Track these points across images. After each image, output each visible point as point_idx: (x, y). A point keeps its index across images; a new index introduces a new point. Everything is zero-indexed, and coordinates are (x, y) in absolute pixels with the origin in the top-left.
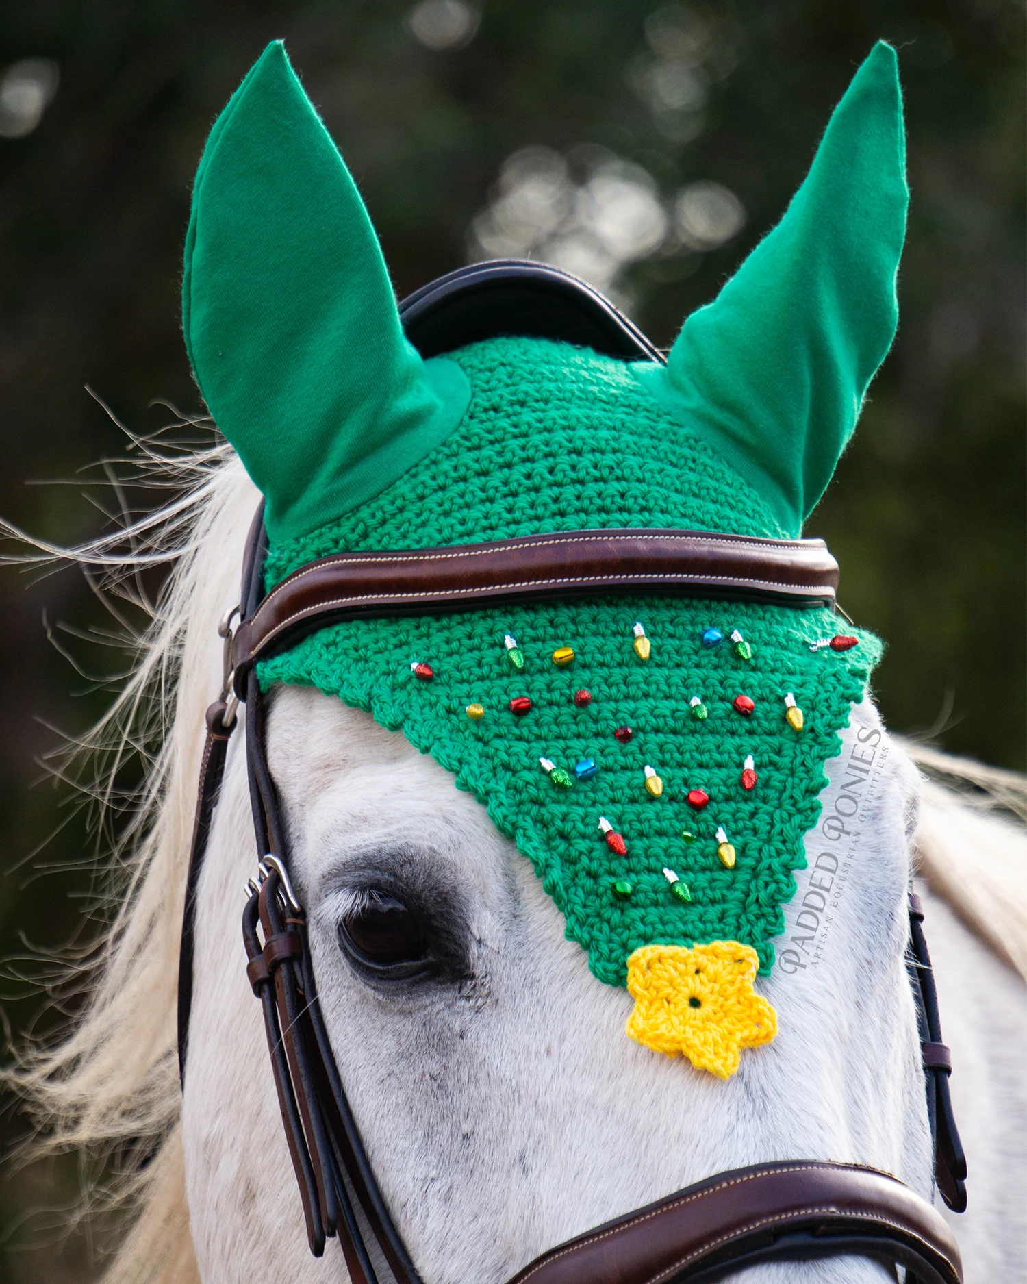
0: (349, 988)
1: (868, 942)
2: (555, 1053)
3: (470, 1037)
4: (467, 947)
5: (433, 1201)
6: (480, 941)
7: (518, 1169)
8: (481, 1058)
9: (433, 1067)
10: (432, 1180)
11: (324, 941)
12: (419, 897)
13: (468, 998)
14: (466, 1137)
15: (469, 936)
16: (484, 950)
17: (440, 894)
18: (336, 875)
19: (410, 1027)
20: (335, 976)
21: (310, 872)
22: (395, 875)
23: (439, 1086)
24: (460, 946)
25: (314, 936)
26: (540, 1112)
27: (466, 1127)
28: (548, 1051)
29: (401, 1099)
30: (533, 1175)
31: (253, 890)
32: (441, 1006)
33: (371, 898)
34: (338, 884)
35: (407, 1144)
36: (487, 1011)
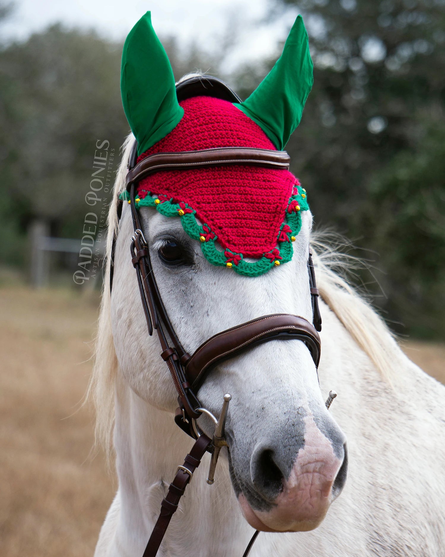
0: (160, 267)
1: (299, 257)
2: (217, 284)
3: (193, 281)
4: (194, 256)
5: (183, 324)
6: (197, 254)
7: (206, 314)
8: (196, 285)
9: (183, 288)
10: (182, 318)
11: (153, 255)
12: (181, 242)
13: (193, 270)
14: (192, 307)
15: (194, 253)
16: (198, 257)
17: (186, 242)
18: (158, 236)
19: (177, 278)
20: (156, 264)
21: (150, 236)
22: (174, 237)
23: (185, 293)
24: (192, 256)
25: (151, 254)
26: (212, 300)
27: (192, 304)
28: (215, 284)
29: (174, 297)
30: (210, 316)
31: (133, 240)
32: (186, 272)
33: (168, 243)
34: (159, 239)
35: (176, 309)
36: (198, 273)
